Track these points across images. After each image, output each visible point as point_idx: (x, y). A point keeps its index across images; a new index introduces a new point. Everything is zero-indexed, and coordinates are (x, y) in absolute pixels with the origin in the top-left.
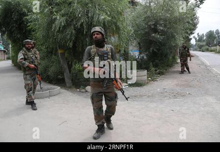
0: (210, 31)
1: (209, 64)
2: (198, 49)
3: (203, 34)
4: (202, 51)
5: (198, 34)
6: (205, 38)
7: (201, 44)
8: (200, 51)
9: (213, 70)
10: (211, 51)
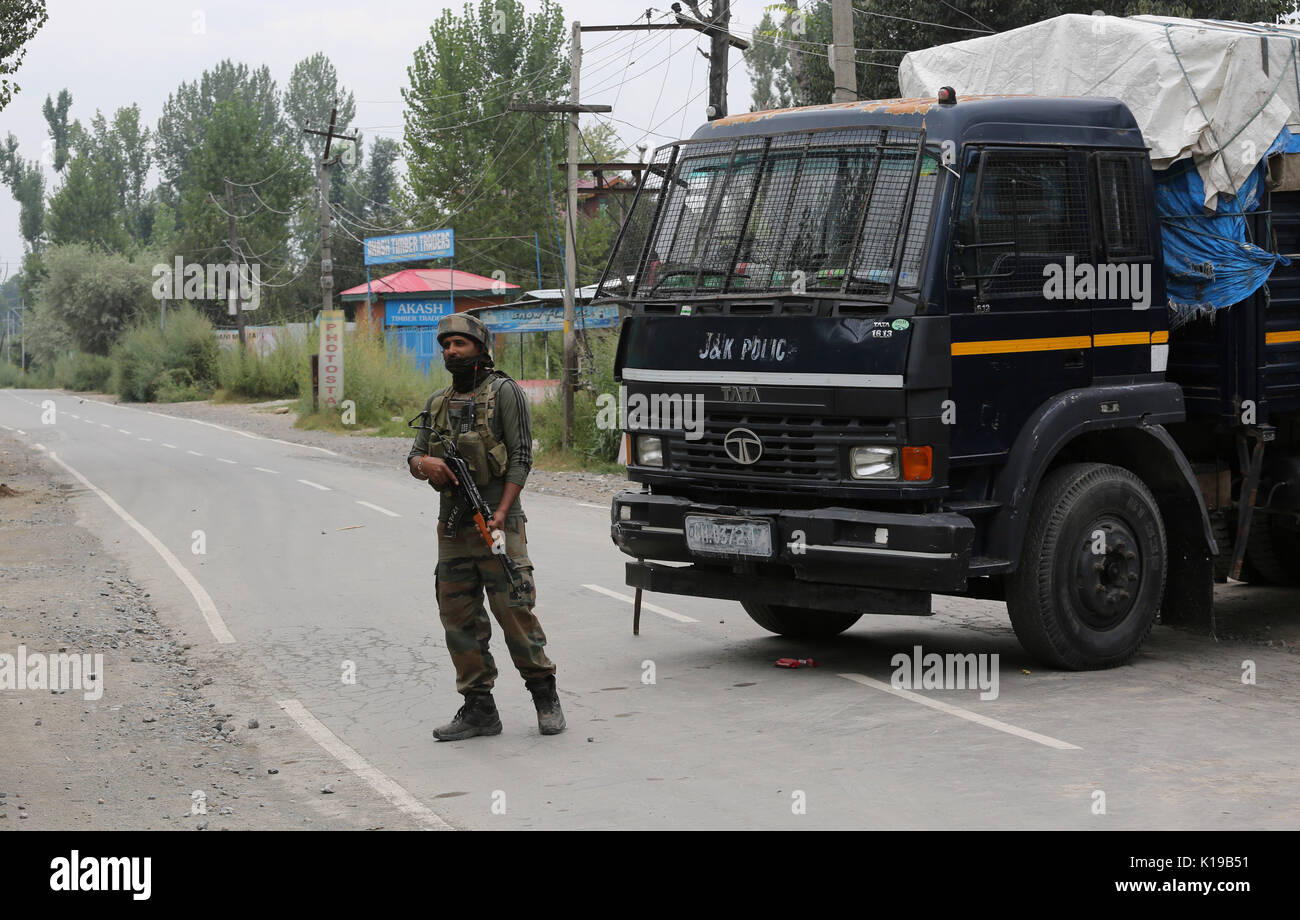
0: (224, 80)
1: (222, 634)
2: (73, 359)
3: (128, 119)
4: (130, 397)
5: (56, 113)
6: (154, 179)
7: (104, 269)
8: (92, 383)
9: (287, 731)
10: (253, 390)
